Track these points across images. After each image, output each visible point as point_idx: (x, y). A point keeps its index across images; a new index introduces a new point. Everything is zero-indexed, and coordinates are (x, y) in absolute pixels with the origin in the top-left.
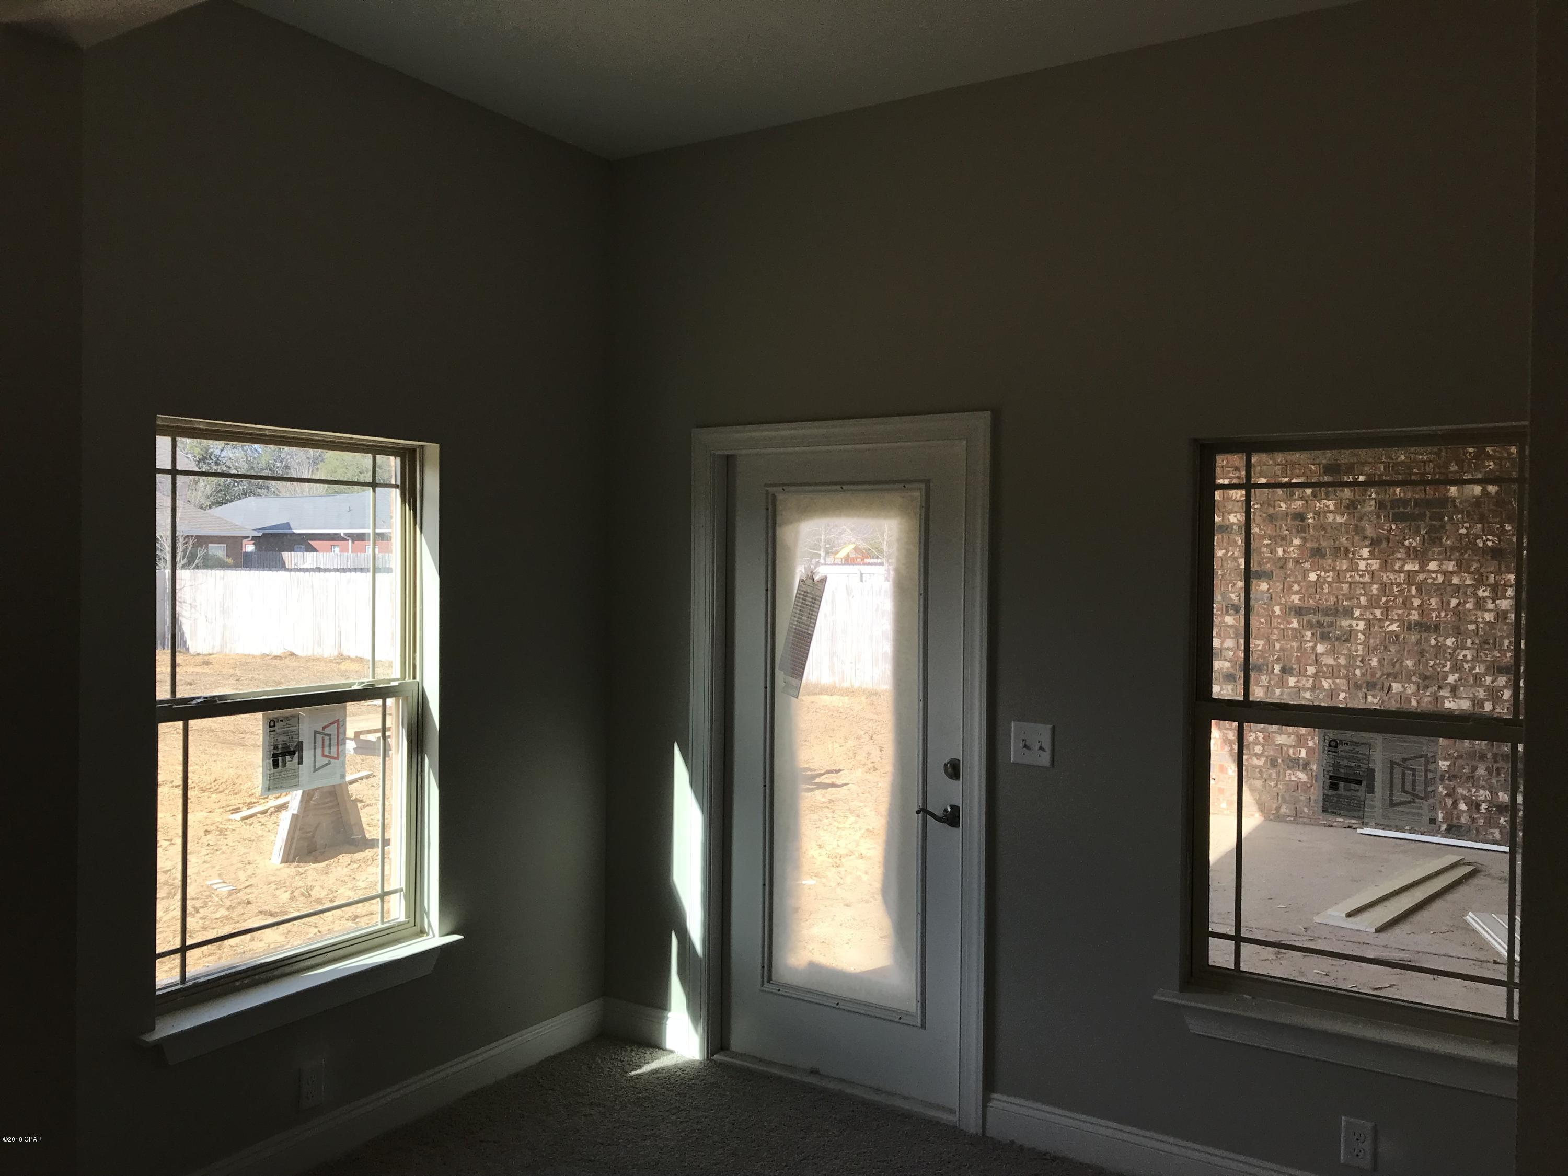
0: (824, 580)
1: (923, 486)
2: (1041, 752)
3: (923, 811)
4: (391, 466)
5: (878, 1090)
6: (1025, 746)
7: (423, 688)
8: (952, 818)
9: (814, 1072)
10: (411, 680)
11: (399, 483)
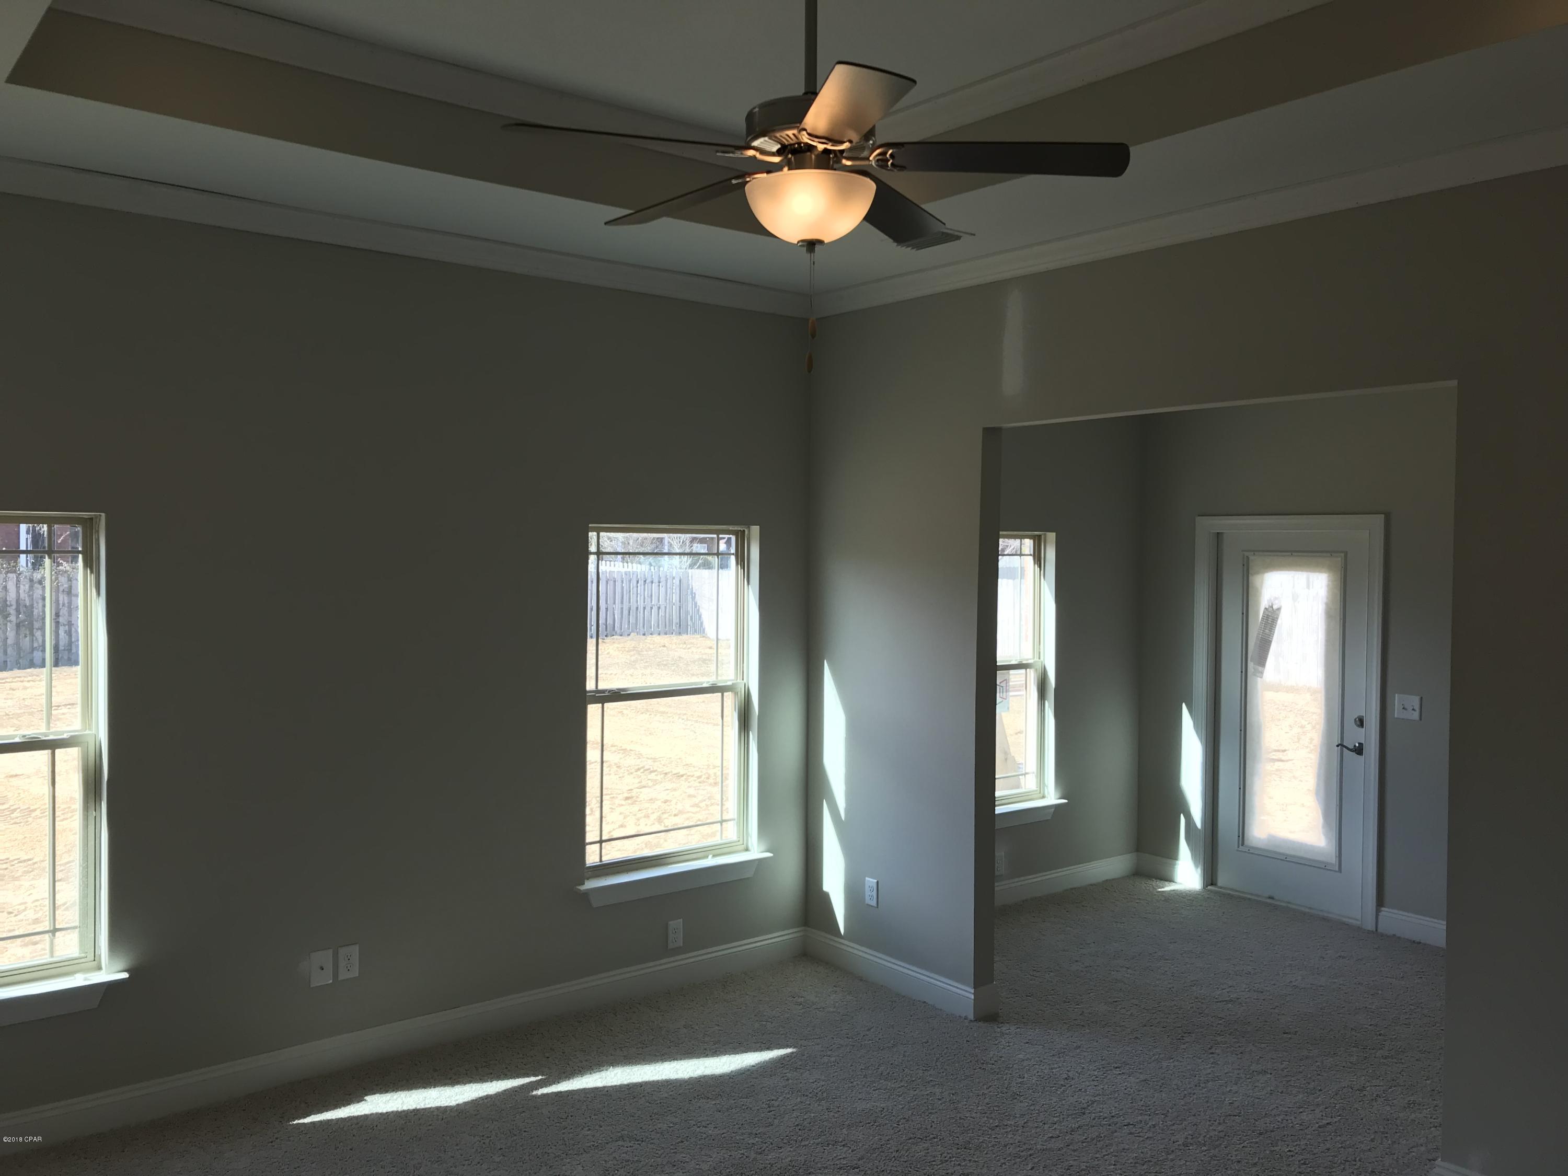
0: (1279, 609)
1: (1343, 555)
2: (1413, 712)
3: (1341, 745)
4: (1028, 544)
5: (1310, 908)
6: (1404, 708)
7: (1044, 666)
8: (1359, 750)
9: (1271, 898)
10: (1038, 660)
11: (1032, 553)
